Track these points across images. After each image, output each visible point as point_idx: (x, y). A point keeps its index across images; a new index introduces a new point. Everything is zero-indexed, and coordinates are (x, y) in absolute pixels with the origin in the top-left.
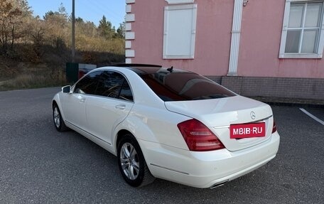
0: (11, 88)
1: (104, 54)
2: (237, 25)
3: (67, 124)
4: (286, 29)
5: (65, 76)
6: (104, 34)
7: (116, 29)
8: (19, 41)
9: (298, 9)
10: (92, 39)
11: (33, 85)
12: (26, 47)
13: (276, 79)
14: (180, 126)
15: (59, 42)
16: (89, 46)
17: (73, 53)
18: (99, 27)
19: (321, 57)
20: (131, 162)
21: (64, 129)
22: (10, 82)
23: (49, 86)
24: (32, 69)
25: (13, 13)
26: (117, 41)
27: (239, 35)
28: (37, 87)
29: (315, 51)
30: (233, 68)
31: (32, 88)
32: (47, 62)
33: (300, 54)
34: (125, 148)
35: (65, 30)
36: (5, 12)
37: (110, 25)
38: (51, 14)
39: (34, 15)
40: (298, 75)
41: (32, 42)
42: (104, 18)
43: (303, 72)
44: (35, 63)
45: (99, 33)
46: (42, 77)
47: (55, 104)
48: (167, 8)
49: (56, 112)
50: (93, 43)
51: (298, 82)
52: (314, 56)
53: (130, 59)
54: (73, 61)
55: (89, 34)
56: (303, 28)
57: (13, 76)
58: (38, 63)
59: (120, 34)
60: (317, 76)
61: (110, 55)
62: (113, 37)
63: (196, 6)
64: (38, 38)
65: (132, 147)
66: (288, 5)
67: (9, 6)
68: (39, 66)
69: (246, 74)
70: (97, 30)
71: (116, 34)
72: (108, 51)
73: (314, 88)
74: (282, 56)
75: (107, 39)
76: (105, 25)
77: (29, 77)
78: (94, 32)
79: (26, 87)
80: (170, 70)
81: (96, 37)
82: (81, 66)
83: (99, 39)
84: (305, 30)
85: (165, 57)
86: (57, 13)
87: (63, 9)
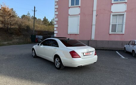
0: (11, 44)
1: (45, 31)
2: (94, 22)
3: (37, 55)
4: (111, 24)
5: (30, 40)
6: (45, 24)
7: (50, 22)
8: (13, 27)
9: (115, 17)
10: (40, 26)
11: (19, 43)
12: (16, 29)
13: (108, 41)
14: (70, 52)
15: (28, 27)
16: (39, 28)
17: (34, 31)
18: (43, 21)
19: (124, 33)
20: (58, 63)
21: (36, 57)
22: (10, 42)
23: (25, 44)
24: (17, 37)
25: (11, 17)
26: (50, 26)
27: (95, 26)
28: (20, 44)
29: (122, 32)
30: (93, 38)
31: (19, 44)
32: (24, 35)
33: (117, 33)
34: (56, 59)
35: (30, 22)
36: (8, 16)
37: (47, 20)
38: (24, 16)
39: (17, 16)
40: (116, 40)
41: (17, 27)
42: (45, 17)
43: (118, 39)
44: (19, 35)
45: (43, 23)
46: (22, 40)
47: (33, 49)
48: (69, 16)
49: (34, 52)
50: (41, 27)
51: (116, 42)
52: (122, 33)
53: (56, 34)
54: (34, 34)
55: (39, 24)
56: (117, 24)
57: (11, 40)
58: (20, 35)
59: (51, 24)
60: (123, 40)
61: (47, 32)
62: (49, 25)
63: (79, 16)
64: (20, 26)
65: (58, 59)
66: (111, 16)
67: (10, 14)
68: (20, 36)
69: (98, 39)
70: (42, 22)
71: (50, 24)
72: (47, 30)
73: (122, 45)
74: (110, 33)
75: (46, 25)
76: (45, 20)
77: (17, 40)
78: (41, 23)
79: (16, 44)
80: (69, 39)
81: (42, 25)
82: (37, 36)
83: (43, 26)
84: (118, 24)
85: (68, 33)
86: (26, 15)
87: (29, 14)
